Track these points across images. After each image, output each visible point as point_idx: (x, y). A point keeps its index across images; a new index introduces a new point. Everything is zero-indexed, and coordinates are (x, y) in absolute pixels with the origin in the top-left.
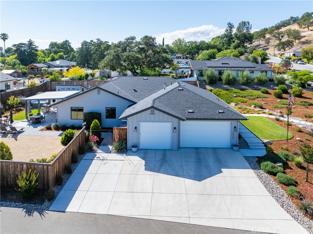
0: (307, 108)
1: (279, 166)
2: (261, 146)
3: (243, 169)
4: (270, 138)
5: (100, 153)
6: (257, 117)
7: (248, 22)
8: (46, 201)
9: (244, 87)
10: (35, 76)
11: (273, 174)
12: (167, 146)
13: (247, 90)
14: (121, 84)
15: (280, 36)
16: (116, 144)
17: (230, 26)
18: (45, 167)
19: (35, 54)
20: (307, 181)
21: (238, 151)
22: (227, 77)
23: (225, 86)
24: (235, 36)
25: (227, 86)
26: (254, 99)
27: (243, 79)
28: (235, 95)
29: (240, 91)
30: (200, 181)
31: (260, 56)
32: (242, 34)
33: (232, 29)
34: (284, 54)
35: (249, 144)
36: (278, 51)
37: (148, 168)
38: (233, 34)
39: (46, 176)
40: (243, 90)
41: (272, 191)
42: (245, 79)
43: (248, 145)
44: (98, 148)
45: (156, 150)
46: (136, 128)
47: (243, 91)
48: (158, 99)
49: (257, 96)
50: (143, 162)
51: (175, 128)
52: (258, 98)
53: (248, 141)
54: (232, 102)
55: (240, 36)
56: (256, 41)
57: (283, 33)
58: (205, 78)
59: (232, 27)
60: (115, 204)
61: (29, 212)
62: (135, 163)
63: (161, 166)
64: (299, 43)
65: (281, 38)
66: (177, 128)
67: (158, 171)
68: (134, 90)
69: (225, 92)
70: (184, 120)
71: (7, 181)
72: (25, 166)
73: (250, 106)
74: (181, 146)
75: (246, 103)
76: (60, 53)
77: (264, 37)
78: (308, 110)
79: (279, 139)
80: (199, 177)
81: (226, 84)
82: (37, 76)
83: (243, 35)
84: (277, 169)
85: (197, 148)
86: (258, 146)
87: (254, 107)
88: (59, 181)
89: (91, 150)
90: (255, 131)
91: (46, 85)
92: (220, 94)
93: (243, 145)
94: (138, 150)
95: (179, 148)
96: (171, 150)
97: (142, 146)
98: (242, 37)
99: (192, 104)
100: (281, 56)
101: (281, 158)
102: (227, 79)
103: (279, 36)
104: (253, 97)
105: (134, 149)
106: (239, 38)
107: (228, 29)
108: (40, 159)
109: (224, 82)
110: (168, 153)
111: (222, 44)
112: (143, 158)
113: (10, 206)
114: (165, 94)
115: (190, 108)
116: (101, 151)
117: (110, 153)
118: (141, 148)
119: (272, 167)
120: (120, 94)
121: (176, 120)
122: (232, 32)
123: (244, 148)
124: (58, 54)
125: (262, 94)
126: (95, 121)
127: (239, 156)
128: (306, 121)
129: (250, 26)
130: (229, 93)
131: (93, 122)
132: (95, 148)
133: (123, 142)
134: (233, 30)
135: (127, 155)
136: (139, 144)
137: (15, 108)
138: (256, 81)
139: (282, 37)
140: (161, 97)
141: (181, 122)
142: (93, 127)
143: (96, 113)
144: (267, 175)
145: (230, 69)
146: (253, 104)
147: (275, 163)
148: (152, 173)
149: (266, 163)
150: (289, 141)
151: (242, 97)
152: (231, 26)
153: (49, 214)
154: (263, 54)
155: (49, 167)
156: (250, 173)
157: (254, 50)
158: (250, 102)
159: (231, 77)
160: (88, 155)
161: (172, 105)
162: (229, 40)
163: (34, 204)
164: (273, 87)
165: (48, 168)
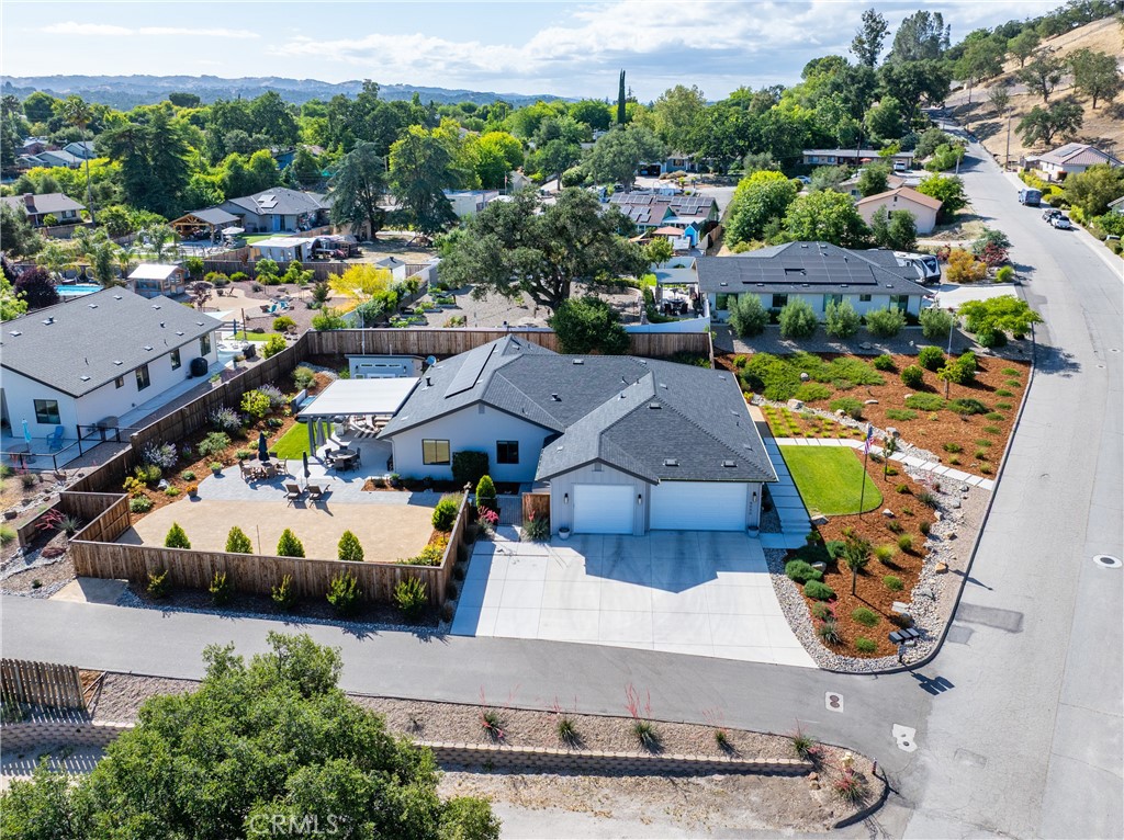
0: (966, 421)
1: (817, 568)
2: (805, 527)
3: (755, 572)
4: (829, 510)
5: (500, 541)
6: (835, 448)
7: (939, 16)
8: (441, 621)
9: (835, 346)
10: (229, 276)
11: (800, 581)
12: (626, 528)
13: (837, 360)
14: (522, 377)
15: (1047, 78)
16: (530, 525)
17: (873, 25)
18: (432, 573)
19: (182, 165)
20: (853, 594)
21: (758, 537)
22: (790, 318)
23: (786, 343)
24: (885, 75)
25: (789, 342)
26: (848, 389)
27: (835, 323)
28: (804, 375)
29: (819, 359)
30: (677, 592)
31: (937, 193)
32: (909, 71)
33: (879, 39)
34: (1035, 164)
35: (782, 524)
36: (1024, 145)
37: (591, 570)
38: (876, 70)
39: (433, 585)
40: (829, 356)
41: (788, 609)
42: (839, 325)
43: (780, 527)
44: (495, 530)
45: (604, 534)
46: (566, 495)
47: (830, 360)
48: (607, 433)
49: (858, 381)
50: (582, 559)
51: (640, 496)
52: (860, 384)
53: (781, 518)
54: (792, 395)
55: (902, 78)
56: (965, 86)
57: (1057, 68)
58: (733, 320)
59: (879, 32)
60: (546, 625)
61: (423, 636)
62: (568, 561)
63: (614, 566)
64: (1107, 111)
65: (1048, 84)
66: (644, 496)
67: (609, 576)
68: (555, 397)
69: (780, 364)
70: (656, 483)
71: (369, 593)
72: (398, 571)
73: (833, 411)
74: (652, 527)
75: (826, 402)
76: (258, 153)
77: (998, 71)
78: (963, 428)
79: (846, 512)
80: (676, 586)
81: (788, 337)
82: (233, 276)
83: (912, 75)
84: (809, 574)
85: (681, 532)
86: (800, 527)
87: (842, 414)
88: (452, 593)
89: (483, 535)
90: (806, 492)
91: (307, 342)
92: (766, 371)
93: (772, 525)
94: (570, 535)
95: (648, 531)
96: (632, 535)
97: (576, 529)
98: (910, 82)
99: (676, 446)
100: (1027, 170)
101: (828, 553)
102: (790, 324)
103: (1043, 78)
104: (847, 384)
105: (563, 535)
106: (897, 82)
107: (864, 38)
108: (413, 557)
109: (783, 332)
110: (627, 542)
111: (830, 116)
112: (582, 552)
113: (390, 629)
114: (622, 419)
115: (670, 455)
116: (502, 538)
117: (520, 541)
118: (575, 531)
119: (802, 571)
120: (526, 414)
121: (643, 483)
122: (877, 49)
123: (771, 531)
124: (254, 155)
125: (876, 372)
126: (485, 479)
127: (755, 548)
128: (940, 461)
129: (944, 31)
130: (790, 366)
131: (482, 480)
132: (490, 531)
133: (541, 520)
134: (883, 42)
135: (551, 546)
136: (572, 524)
137: (260, 419)
138: (870, 327)
139: (1055, 81)
140: (614, 428)
141: (652, 486)
142: (481, 491)
143: (478, 453)
144: (791, 582)
145: (804, 290)
146: (841, 406)
147: (812, 562)
148: (599, 579)
149: (794, 563)
150: (864, 517)
151: (821, 381)
152: (875, 28)
153: (453, 639)
154: (948, 187)
155: (439, 573)
156: (764, 580)
157: (941, 143)
158: (838, 397)
159: (801, 321)
160: (480, 546)
161: (636, 448)
162: (861, 93)
163: (426, 626)
164: (915, 344)
165: (436, 575)
